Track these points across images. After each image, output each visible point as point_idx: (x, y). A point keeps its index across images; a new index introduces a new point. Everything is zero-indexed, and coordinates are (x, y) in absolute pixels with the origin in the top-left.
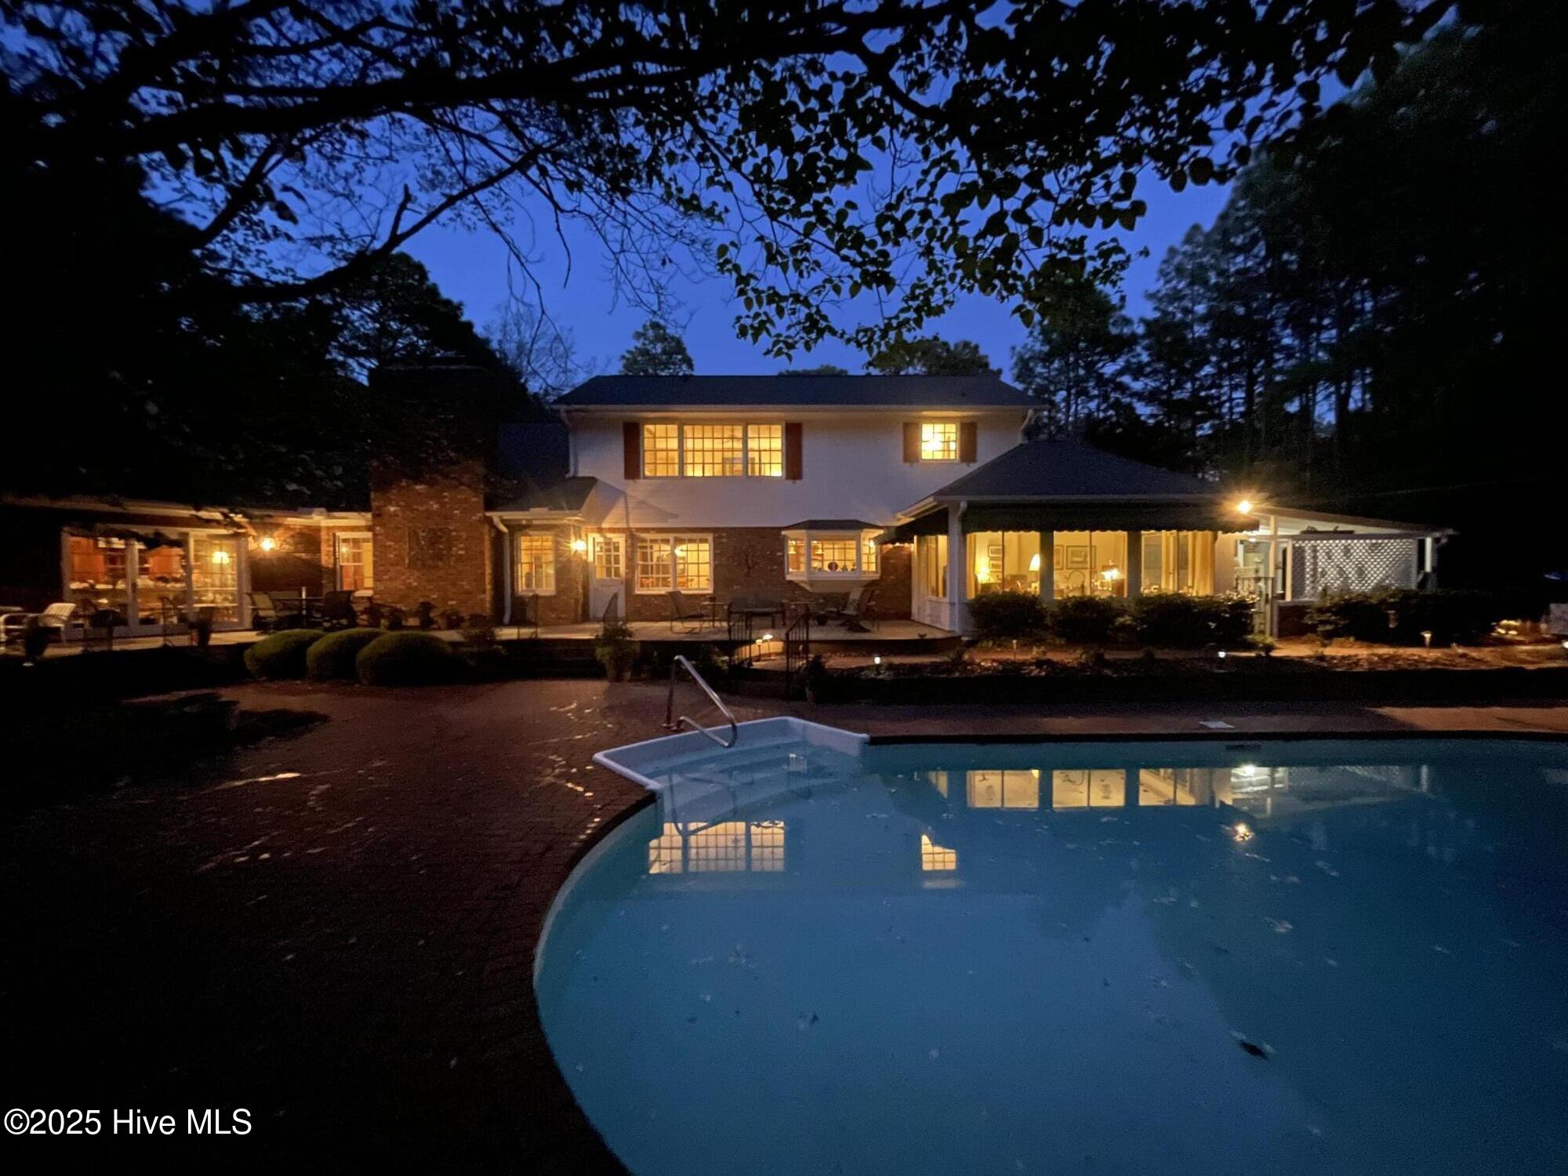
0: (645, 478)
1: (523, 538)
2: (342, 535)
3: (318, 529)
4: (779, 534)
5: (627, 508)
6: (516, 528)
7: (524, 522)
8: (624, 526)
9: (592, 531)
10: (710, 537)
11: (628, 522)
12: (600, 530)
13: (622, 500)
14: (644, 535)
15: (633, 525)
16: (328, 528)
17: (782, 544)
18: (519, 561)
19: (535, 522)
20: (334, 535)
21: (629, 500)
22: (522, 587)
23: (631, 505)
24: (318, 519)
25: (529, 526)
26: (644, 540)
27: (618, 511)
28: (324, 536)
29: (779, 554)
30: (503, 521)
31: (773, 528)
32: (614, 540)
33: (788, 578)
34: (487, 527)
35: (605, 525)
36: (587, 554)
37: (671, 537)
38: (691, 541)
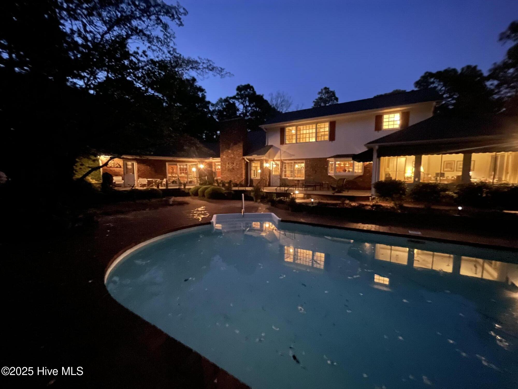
0: (286, 144)
1: (253, 163)
2: (217, 164)
3: (212, 162)
4: (326, 160)
5: (281, 153)
6: (251, 161)
7: (253, 159)
8: (279, 159)
9: (272, 161)
10: (304, 161)
11: (281, 158)
12: (274, 161)
13: (279, 151)
14: (285, 162)
15: (282, 159)
16: (214, 162)
17: (327, 163)
18: (252, 170)
19: (256, 159)
20: (215, 164)
21: (281, 151)
22: (253, 177)
23: (282, 153)
24: (211, 160)
25: (254, 160)
26: (285, 163)
27: (278, 154)
28: (213, 164)
29: (326, 166)
30: (247, 159)
31: (324, 158)
32: (278, 163)
33: (329, 174)
34: (243, 161)
35: (275, 159)
36: (270, 167)
37: (293, 162)
38: (299, 163)
